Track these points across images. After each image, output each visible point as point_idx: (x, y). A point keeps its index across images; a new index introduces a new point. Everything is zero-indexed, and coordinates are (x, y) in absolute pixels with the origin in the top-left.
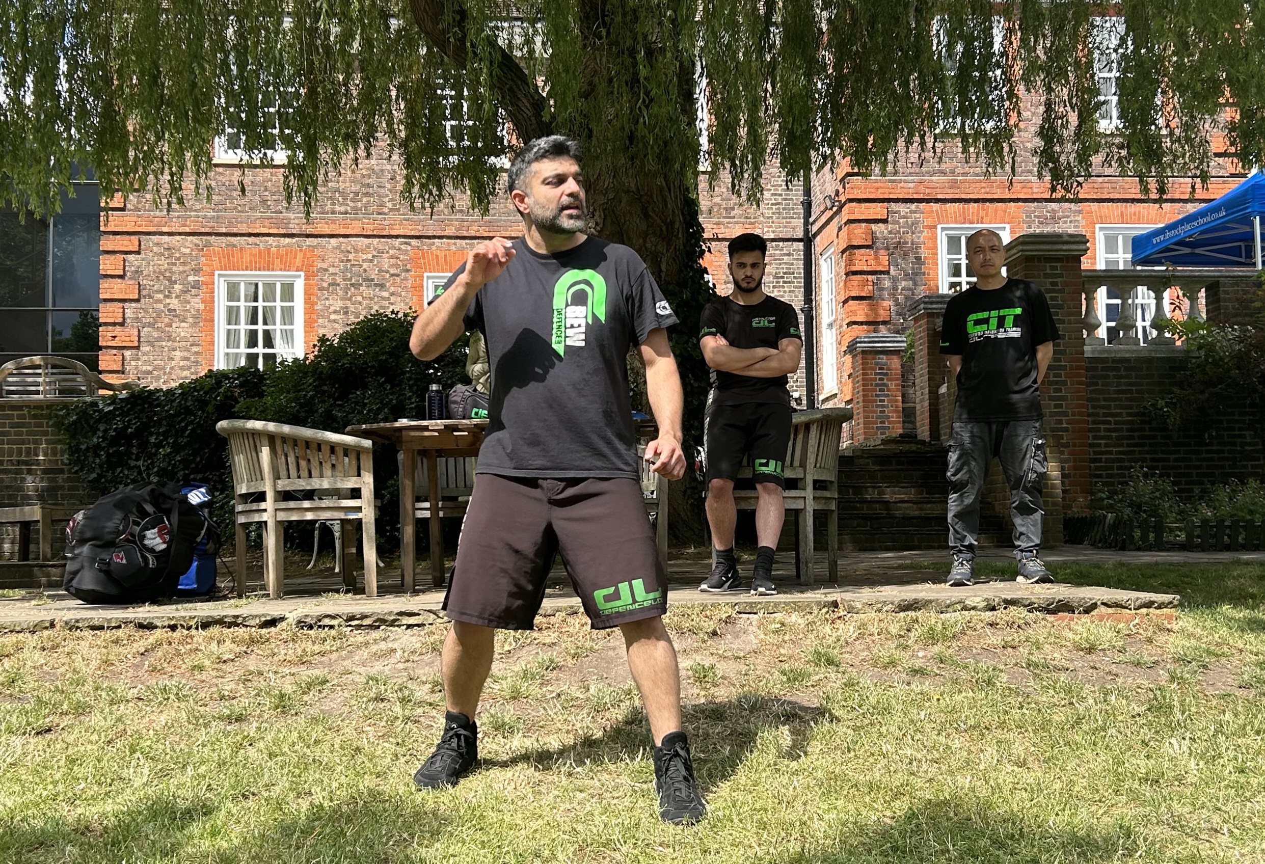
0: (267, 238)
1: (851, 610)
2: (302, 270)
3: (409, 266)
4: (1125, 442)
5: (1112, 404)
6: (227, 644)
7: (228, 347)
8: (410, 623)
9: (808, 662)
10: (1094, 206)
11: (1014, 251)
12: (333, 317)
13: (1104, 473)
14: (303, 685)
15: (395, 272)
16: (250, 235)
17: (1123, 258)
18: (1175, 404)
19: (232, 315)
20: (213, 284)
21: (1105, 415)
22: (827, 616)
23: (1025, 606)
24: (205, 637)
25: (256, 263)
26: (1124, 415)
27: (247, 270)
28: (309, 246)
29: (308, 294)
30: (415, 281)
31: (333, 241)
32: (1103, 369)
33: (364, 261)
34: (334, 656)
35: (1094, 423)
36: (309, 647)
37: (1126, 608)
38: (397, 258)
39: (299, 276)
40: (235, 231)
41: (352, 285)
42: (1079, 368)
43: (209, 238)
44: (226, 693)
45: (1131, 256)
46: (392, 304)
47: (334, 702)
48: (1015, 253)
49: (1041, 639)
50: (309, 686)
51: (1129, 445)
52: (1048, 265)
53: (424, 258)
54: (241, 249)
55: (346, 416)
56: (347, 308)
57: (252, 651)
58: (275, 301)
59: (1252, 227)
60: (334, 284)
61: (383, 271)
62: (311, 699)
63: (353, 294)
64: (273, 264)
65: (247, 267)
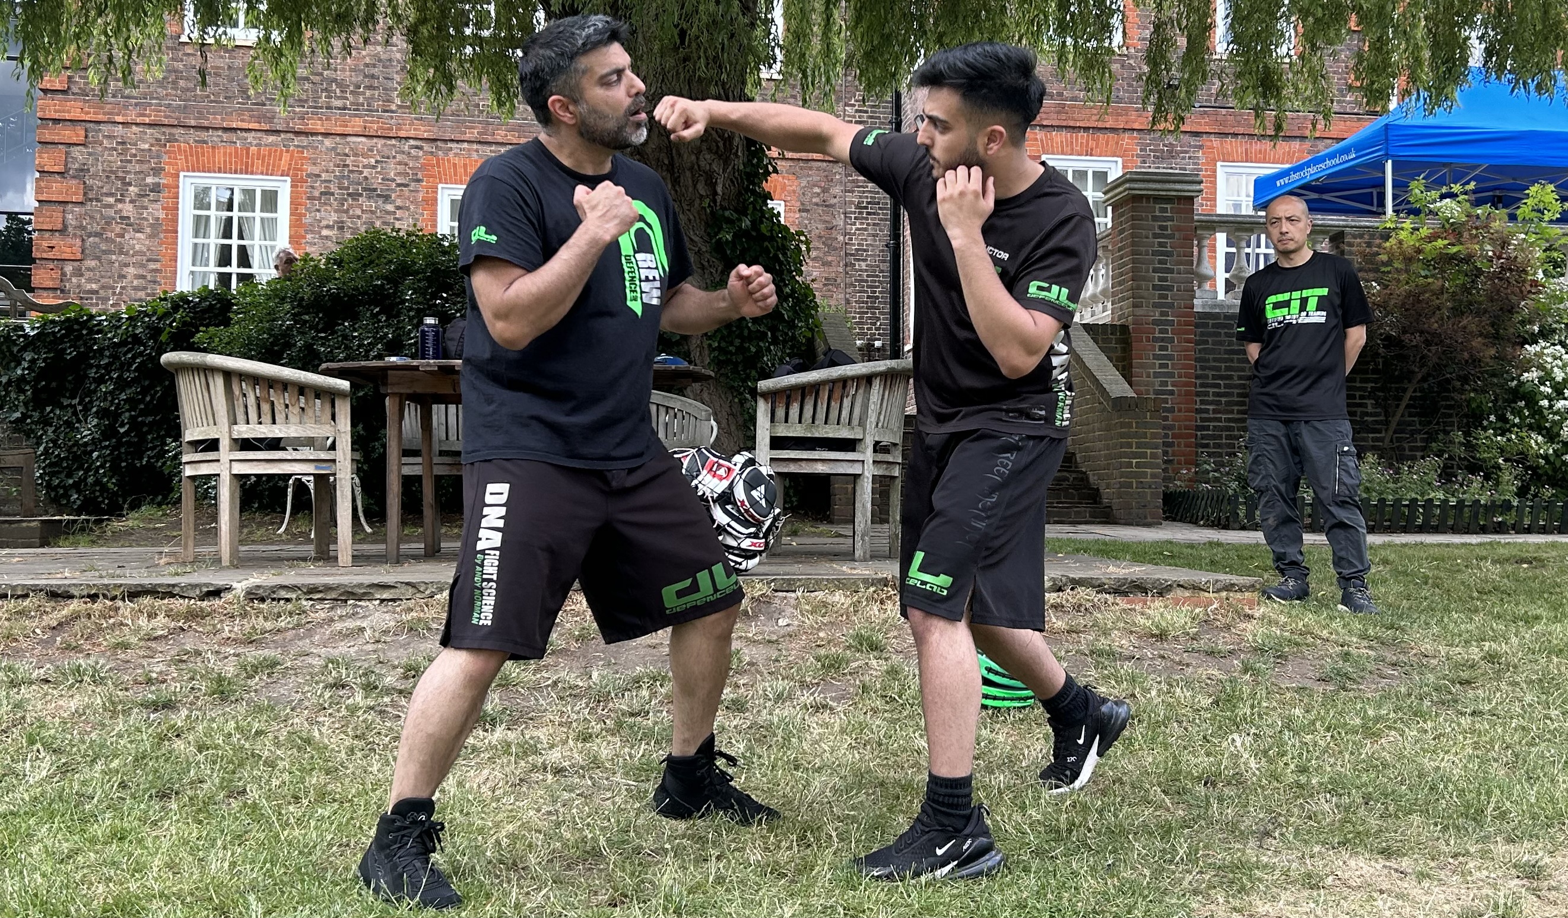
0: (246, 135)
2: (288, 175)
3: (420, 176)
4: (1236, 408)
5: (1223, 365)
6: (159, 618)
7: (193, 265)
8: (384, 596)
9: (849, 647)
10: (1217, 141)
12: (325, 232)
13: (1211, 442)
14: (249, 669)
15: (403, 182)
16: (226, 130)
19: (201, 225)
20: (178, 187)
21: (1214, 377)
22: (875, 595)
23: (1094, 587)
24: (133, 609)
25: (231, 164)
26: (1235, 378)
27: (220, 172)
28: (298, 146)
29: (295, 204)
30: (427, 192)
31: (328, 142)
32: (1214, 326)
33: (364, 167)
34: (290, 634)
35: (1202, 385)
36: (261, 623)
37: (1205, 591)
38: (406, 164)
39: (285, 182)
40: (206, 123)
41: (349, 195)
42: (1187, 324)
43: (174, 131)
44: (154, 675)
46: (398, 219)
47: (285, 689)
48: (1121, 192)
50: (256, 669)
51: (1239, 412)
52: (1157, 206)
53: (439, 167)
54: (213, 148)
55: (331, 352)
56: (342, 222)
57: (190, 627)
58: (254, 211)
59: (1384, 173)
60: (328, 193)
61: (388, 180)
62: (257, 684)
63: (351, 206)
64: (253, 166)
65: (220, 168)
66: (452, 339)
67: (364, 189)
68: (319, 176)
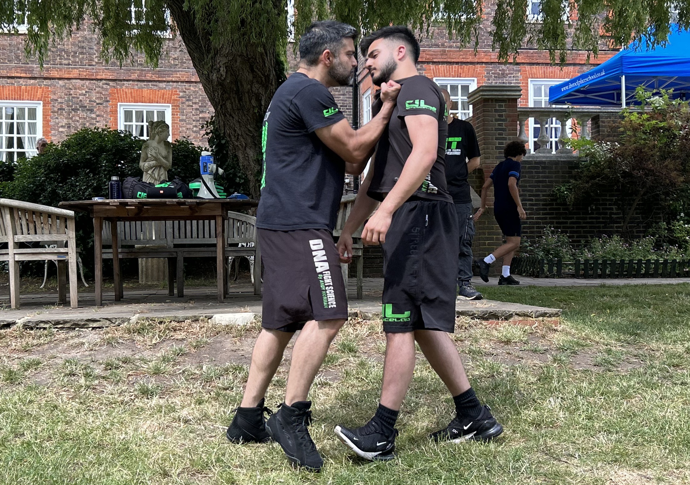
0: (19, 80)
1: (365, 318)
2: (41, 101)
3: (108, 99)
5: (534, 189)
8: (94, 326)
9: (338, 350)
10: (528, 68)
11: (477, 95)
12: (61, 129)
15: (100, 102)
16: (9, 77)
17: (544, 100)
18: (571, 189)
22: (351, 322)
23: (470, 316)
25: (12, 95)
26: (541, 196)
27: (7, 99)
28: (46, 85)
29: (45, 115)
30: (112, 108)
31: (61, 82)
32: (529, 168)
33: (80, 95)
34: (46, 346)
36: (31, 341)
37: (531, 317)
38: (101, 93)
39: (40, 103)
41: (72, 110)
45: (548, 98)
46: (98, 122)
47: (43, 376)
48: (477, 97)
49: (479, 336)
50: (29, 366)
52: (497, 104)
53: (118, 94)
54: (3, 86)
58: (24, 119)
59: (621, 82)
60: (61, 109)
61: (92, 101)
62: (29, 374)
63: (74, 116)
64: (23, 96)
65: (6, 97)
66: (126, 188)
67: (80, 107)
68: (57, 100)
